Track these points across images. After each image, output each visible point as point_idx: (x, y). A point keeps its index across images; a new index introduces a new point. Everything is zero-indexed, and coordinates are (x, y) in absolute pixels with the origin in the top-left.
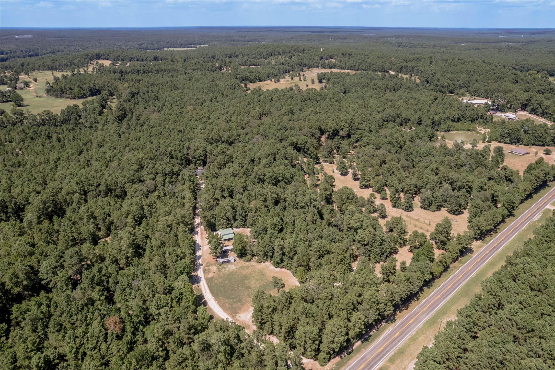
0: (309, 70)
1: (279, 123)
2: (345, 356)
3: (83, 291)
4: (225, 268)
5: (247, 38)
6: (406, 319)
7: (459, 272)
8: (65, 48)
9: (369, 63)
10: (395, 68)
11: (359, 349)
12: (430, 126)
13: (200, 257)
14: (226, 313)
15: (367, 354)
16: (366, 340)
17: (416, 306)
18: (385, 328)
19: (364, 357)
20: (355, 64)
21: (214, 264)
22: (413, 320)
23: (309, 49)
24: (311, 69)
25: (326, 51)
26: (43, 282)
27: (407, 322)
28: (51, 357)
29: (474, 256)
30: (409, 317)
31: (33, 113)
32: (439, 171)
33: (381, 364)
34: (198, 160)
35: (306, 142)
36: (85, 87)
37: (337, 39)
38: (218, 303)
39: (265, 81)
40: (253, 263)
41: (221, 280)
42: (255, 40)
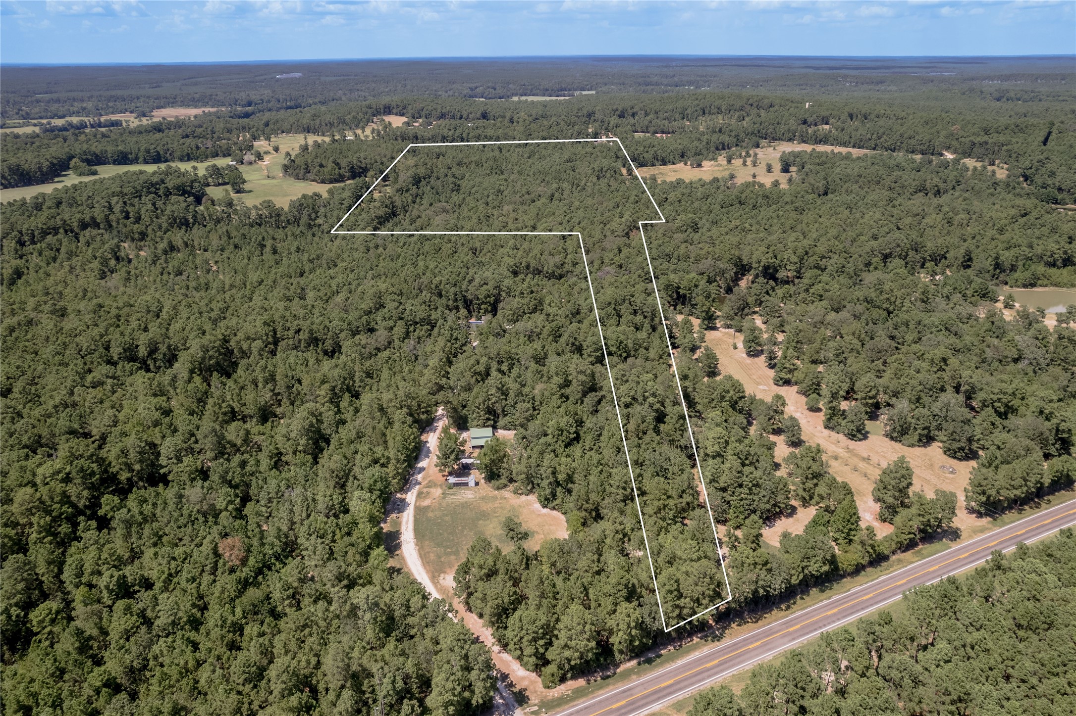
0: (770, 146)
1: (660, 246)
2: (595, 681)
3: (205, 490)
4: (454, 494)
5: (676, 79)
6: (745, 640)
7: (905, 572)
8: (345, 94)
9: (902, 136)
10: (958, 146)
11: (627, 674)
12: (989, 271)
13: (422, 469)
14: (425, 568)
15: (637, 686)
16: (649, 661)
17: (776, 620)
18: (695, 648)
19: (629, 689)
20: (869, 136)
21: (441, 486)
22: (758, 643)
23: (783, 102)
25: (816, 108)
26: (162, 471)
27: (745, 646)
28: (130, 579)
29: (955, 546)
30: (753, 636)
31: (248, 205)
32: (947, 365)
33: (656, 707)
34: (483, 303)
35: (696, 286)
36: (344, 163)
37: (862, 84)
38: (419, 550)
39: (674, 164)
40: (507, 493)
41: (438, 513)
42: (690, 83)
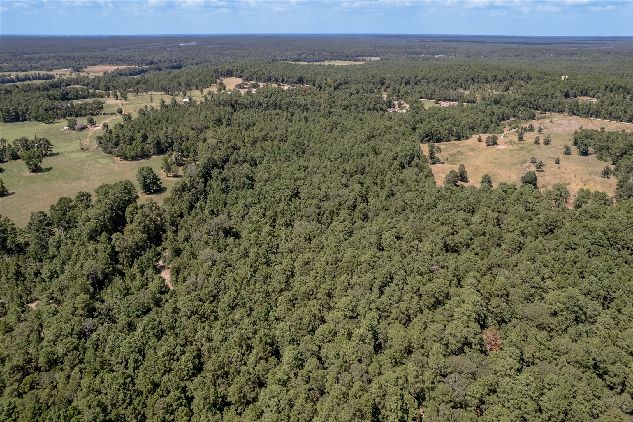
0: (545, 118)
23: (540, 75)
24: (548, 114)
39: (467, 138)
